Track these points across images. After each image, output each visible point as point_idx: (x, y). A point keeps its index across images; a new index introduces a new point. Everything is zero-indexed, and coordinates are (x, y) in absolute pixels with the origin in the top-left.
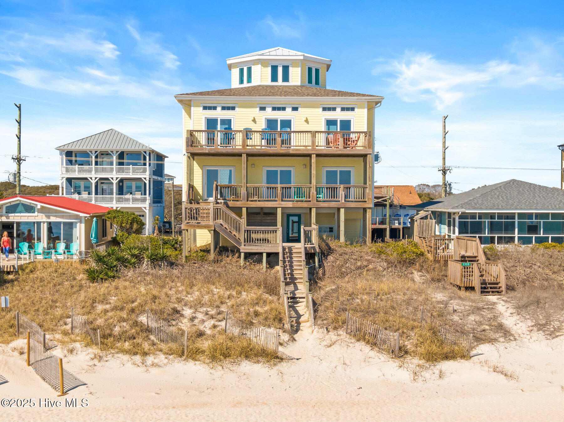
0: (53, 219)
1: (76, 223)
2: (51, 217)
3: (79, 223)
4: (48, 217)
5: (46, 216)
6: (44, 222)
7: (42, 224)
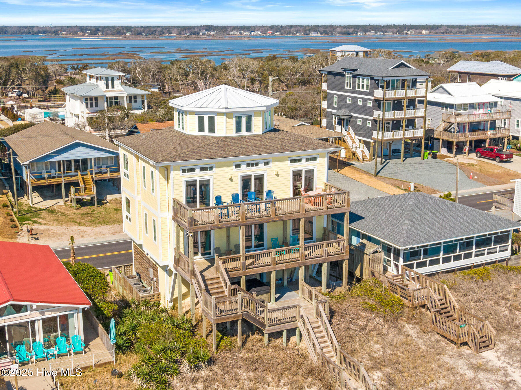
0: (49, 315)
1: (73, 314)
2: (46, 313)
3: (76, 314)
4: (43, 314)
5: (40, 313)
6: (38, 320)
7: (36, 322)
